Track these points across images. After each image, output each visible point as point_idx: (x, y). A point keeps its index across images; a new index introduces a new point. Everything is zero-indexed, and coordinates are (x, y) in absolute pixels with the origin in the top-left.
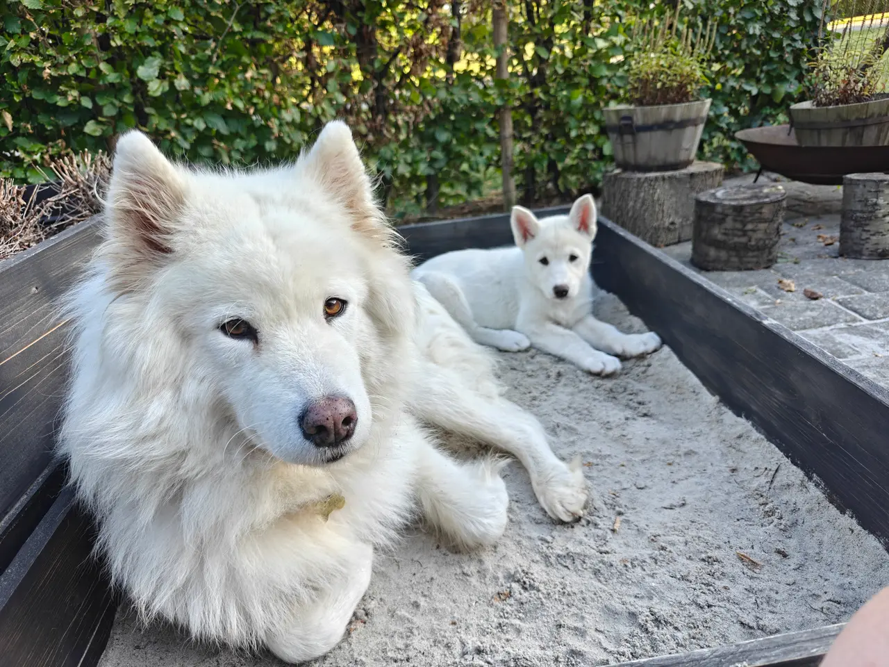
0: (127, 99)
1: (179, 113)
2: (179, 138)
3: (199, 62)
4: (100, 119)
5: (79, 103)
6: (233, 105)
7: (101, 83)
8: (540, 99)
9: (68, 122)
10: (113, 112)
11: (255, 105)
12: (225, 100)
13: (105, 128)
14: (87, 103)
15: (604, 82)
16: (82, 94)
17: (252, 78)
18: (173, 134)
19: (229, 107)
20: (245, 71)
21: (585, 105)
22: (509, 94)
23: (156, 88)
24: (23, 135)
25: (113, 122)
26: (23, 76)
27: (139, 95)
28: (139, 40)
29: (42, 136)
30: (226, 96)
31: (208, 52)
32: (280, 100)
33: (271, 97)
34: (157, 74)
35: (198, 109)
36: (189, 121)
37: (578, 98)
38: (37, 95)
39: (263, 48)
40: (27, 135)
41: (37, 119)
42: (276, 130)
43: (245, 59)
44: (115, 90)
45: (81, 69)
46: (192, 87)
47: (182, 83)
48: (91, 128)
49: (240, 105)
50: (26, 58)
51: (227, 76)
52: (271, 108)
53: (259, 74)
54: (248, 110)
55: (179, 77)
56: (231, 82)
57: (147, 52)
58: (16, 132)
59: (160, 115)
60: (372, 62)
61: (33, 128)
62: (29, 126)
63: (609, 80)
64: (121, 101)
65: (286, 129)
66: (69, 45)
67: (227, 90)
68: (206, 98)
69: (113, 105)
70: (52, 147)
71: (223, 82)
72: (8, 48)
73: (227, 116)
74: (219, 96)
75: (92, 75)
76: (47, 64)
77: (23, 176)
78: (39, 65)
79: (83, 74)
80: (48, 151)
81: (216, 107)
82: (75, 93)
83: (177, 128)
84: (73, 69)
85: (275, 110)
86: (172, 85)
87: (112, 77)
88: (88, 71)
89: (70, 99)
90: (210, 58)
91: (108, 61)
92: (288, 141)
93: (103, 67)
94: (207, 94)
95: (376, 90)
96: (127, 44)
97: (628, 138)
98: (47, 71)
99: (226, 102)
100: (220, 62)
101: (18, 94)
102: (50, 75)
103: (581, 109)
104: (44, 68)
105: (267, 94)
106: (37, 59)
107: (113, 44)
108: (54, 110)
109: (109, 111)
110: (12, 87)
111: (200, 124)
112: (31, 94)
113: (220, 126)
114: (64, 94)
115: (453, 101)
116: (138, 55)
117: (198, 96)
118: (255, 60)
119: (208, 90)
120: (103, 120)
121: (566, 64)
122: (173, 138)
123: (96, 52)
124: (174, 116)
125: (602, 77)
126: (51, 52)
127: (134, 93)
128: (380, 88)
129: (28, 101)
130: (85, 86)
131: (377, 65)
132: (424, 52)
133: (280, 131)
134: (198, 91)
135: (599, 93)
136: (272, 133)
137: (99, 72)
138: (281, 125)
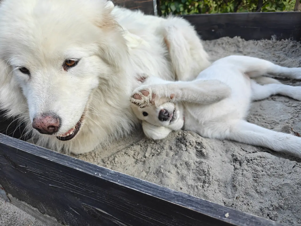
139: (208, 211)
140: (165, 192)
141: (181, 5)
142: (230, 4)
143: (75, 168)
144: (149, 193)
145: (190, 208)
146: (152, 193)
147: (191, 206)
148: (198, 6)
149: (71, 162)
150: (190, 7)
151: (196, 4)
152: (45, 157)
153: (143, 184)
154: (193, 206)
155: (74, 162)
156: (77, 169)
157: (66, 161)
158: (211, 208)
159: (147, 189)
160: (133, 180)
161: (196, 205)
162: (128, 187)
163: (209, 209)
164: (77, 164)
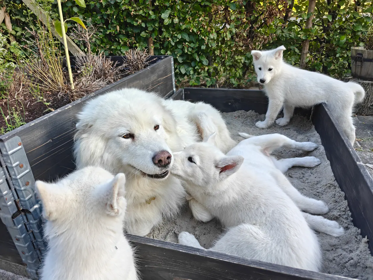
0: (157, 25)
1: (173, 31)
2: (172, 41)
3: (183, 13)
4: (146, 31)
5: (141, 25)
6: (192, 30)
7: (149, 18)
8: (324, 38)
9: (136, 31)
10: (151, 30)
11: (200, 31)
12: (190, 28)
13: (147, 34)
14: (143, 25)
15: (359, 33)
16: (142, 22)
17: (201, 20)
18: (170, 39)
19: (191, 31)
20: (199, 17)
21: (347, 43)
22: (309, 35)
23: (167, 22)
24: (122, 34)
25: (151, 32)
26: (125, 13)
27: (161, 24)
28: (164, 3)
29: (128, 36)
30: (191, 27)
31: (187, 9)
32: (210, 29)
33: (207, 28)
34: (168, 17)
35: (180, 31)
36: (176, 35)
37: (344, 39)
38: (128, 21)
39: (208, 9)
40: (123, 34)
41: (127, 29)
42: (206, 42)
43: (201, 13)
44: (153, 21)
45: (143, 13)
46: (179, 22)
47: (176, 20)
48: (143, 34)
49: (195, 30)
50: (127, 7)
51: (192, 19)
52: (206, 32)
53: (204, 19)
54: (198, 33)
55: (175, 18)
56: (193, 22)
57: (166, 8)
58: (120, 33)
59: (167, 31)
60: (250, 17)
61: (125, 32)
62: (124, 31)
63: (362, 33)
64: (154, 25)
65: (211, 41)
66: (141, 4)
67: (192, 25)
68: (184, 27)
69: (152, 26)
70: (130, 39)
71: (191, 21)
72: (122, 3)
73: (189, 34)
74: (188, 26)
75: (147, 15)
76: (133, 10)
77: (120, 49)
78: (130, 10)
79: (144, 15)
80: (129, 41)
81: (186, 30)
82: (140, 21)
83: (172, 37)
84: (141, 12)
85: (207, 33)
86: (173, 21)
87: (153, 17)
88: (146, 13)
89: (138, 23)
90: (188, 11)
91: (153, 10)
92: (210, 46)
93: (151, 12)
94: (184, 25)
95: (250, 28)
96: (160, 4)
97: (359, 63)
98: (133, 12)
99: (190, 29)
100: (191, 14)
101: (122, 19)
102: (133, 14)
103: (345, 44)
104: (132, 11)
105: (206, 27)
106: (130, 8)
107: (155, 4)
108: (132, 26)
109: (150, 29)
110: (121, 17)
111: (179, 36)
112: (126, 20)
113: (187, 38)
114: (137, 21)
115: (282, 35)
116: (163, 8)
117: (181, 26)
118: (204, 13)
119: (184, 24)
120: (148, 31)
121: (341, 24)
122: (169, 41)
123: (149, 7)
124: (171, 32)
125: (358, 31)
126: (135, 5)
127: (159, 23)
128: (252, 27)
129: (125, 22)
130: (144, 19)
131: (252, 18)
132: (274, 13)
133: (208, 42)
134: (181, 24)
135: (356, 38)
136: (205, 43)
137: (149, 14)
138: (209, 39)
139: (273, 269)
140: (245, 260)
141: (190, 68)
142: (239, 69)
143: (178, 250)
144: (235, 262)
145: (262, 268)
146: (237, 261)
147: (263, 267)
148: (208, 70)
149: (173, 246)
150: (200, 70)
151: (206, 69)
152: (151, 244)
153: (229, 257)
154: (264, 267)
155: (175, 246)
156: (181, 251)
157: (169, 246)
158: (274, 267)
159: (233, 260)
160: (223, 255)
161: (266, 266)
162: (221, 260)
163: (273, 268)
164: (178, 247)
